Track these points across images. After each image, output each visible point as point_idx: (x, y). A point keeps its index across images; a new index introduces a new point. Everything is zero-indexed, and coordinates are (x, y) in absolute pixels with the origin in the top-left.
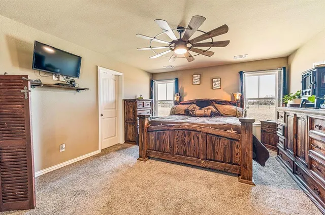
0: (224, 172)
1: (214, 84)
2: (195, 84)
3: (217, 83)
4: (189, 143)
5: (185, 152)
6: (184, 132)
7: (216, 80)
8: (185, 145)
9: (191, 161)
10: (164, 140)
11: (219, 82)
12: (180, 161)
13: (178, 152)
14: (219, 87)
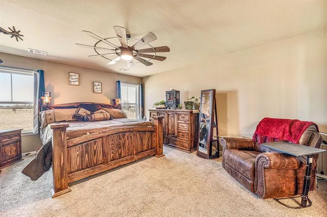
0: (149, 156)
1: (95, 87)
2: (72, 83)
3: (98, 87)
4: (124, 144)
5: (120, 154)
6: (119, 135)
7: (97, 84)
8: (120, 148)
9: (126, 160)
10: (95, 152)
11: (100, 87)
12: (116, 166)
13: (113, 157)
14: (100, 92)
